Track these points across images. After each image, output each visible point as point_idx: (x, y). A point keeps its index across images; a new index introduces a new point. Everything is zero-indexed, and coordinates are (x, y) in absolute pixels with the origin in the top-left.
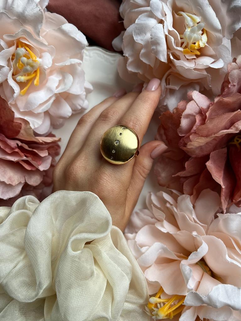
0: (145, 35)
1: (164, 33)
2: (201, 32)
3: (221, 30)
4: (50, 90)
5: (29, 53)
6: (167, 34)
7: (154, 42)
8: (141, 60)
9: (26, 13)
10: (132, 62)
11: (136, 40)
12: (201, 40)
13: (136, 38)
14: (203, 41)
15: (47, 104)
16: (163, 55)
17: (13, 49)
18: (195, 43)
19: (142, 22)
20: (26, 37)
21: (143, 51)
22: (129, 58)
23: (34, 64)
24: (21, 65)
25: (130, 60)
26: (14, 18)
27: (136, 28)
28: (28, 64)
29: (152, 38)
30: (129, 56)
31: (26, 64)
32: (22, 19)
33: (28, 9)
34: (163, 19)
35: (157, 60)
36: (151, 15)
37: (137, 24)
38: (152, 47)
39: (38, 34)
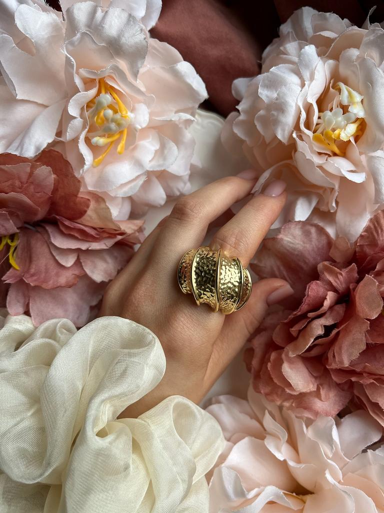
5: (117, 103)
6: (300, 104)
8: (254, 124)
9: (123, 40)
11: (260, 93)
14: (346, 131)
15: (132, 184)
17: (93, 92)
20: (115, 78)
23: (123, 122)
24: (101, 119)
25: (242, 117)
26: (102, 45)
27: (268, 76)
28: (113, 120)
31: (110, 120)
32: (114, 47)
33: (127, 35)
34: (306, 82)
36: (297, 71)
38: (273, 112)
39: (135, 74)
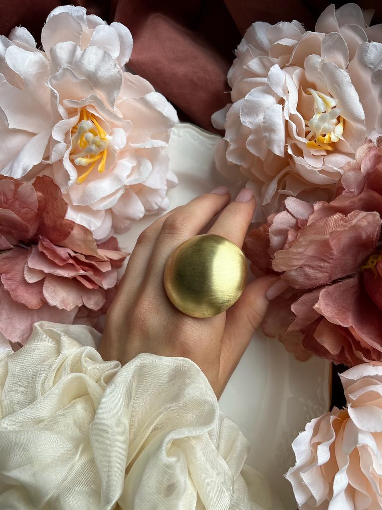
0: (255, 116)
1: (283, 116)
2: (335, 120)
3: (363, 120)
4: (118, 179)
5: (97, 128)
6: (288, 118)
7: (267, 128)
8: (247, 149)
9: (100, 74)
10: (234, 150)
11: (243, 121)
12: (334, 132)
13: (244, 120)
14: (336, 133)
15: (112, 199)
16: (279, 147)
17: (74, 119)
18: (325, 136)
19: (254, 99)
20: (94, 106)
21: (250, 138)
22: (232, 144)
23: (102, 144)
24: (84, 142)
25: (232, 147)
26: (82, 78)
27: (245, 105)
28: (94, 143)
29: (264, 122)
30: (231, 141)
31: (90, 143)
32: (92, 80)
33: (103, 69)
34: (284, 98)
35: (270, 152)
36: (268, 90)
37: (247, 100)
38: (264, 135)
39: (112, 103)
